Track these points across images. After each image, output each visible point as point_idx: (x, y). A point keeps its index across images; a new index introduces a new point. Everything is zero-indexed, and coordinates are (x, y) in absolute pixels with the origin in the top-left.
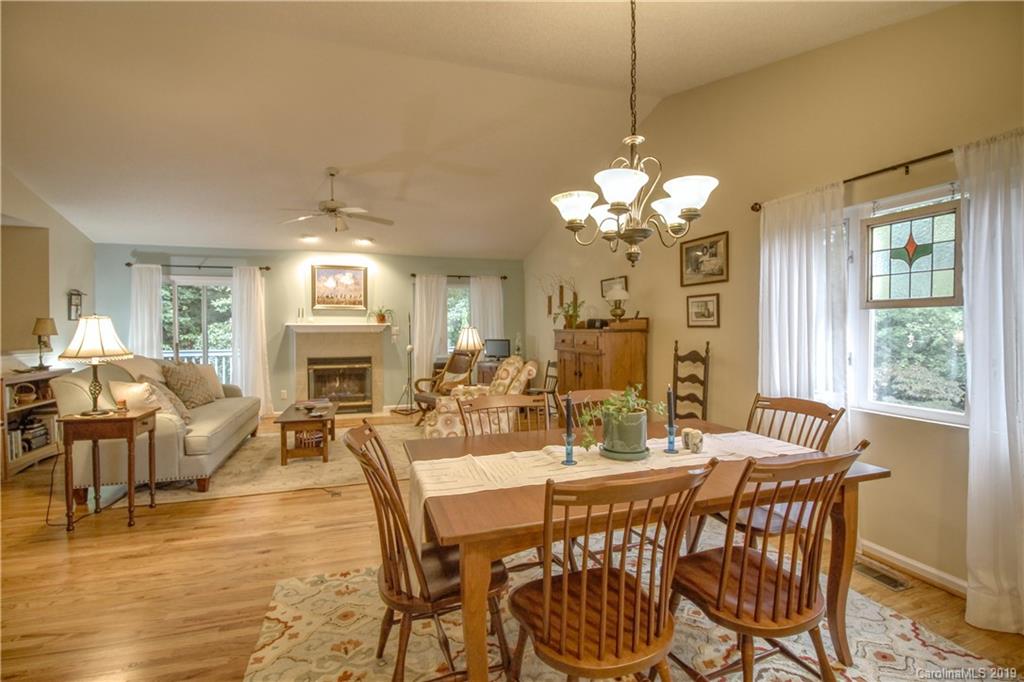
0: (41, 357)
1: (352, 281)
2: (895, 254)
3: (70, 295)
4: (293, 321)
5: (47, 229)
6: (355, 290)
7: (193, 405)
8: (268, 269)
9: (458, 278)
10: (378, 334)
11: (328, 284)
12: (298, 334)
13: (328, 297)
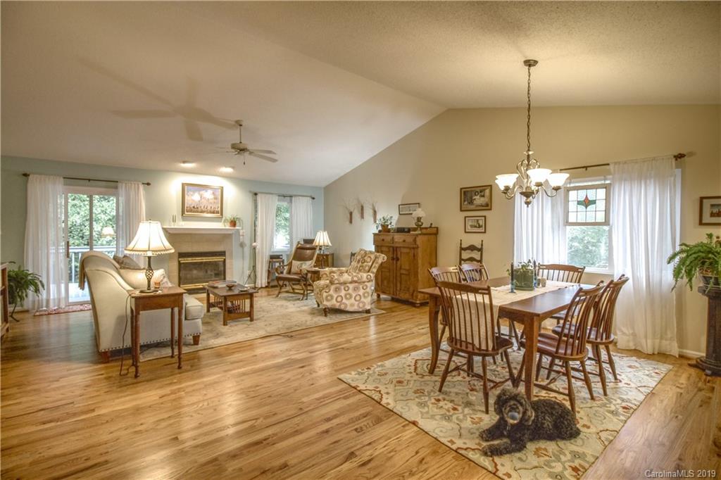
1: (212, 197)
2: (579, 203)
4: (168, 225)
6: (214, 203)
8: (148, 184)
9: (284, 197)
10: (230, 235)
11: (194, 198)
12: (171, 234)
13: (194, 207)
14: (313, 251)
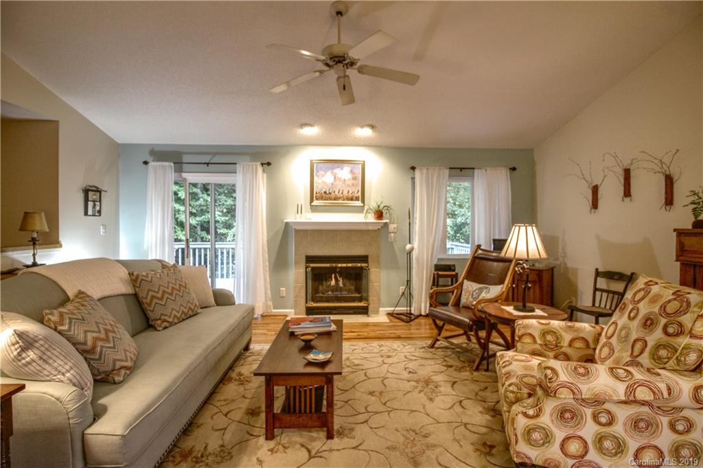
0: (34, 255)
1: (350, 176)
3: (86, 192)
4: (292, 218)
5: (57, 122)
6: (353, 185)
7: (165, 324)
8: (269, 164)
9: (461, 170)
10: (375, 231)
11: (325, 180)
12: (296, 231)
13: (325, 192)
14: (507, 264)
